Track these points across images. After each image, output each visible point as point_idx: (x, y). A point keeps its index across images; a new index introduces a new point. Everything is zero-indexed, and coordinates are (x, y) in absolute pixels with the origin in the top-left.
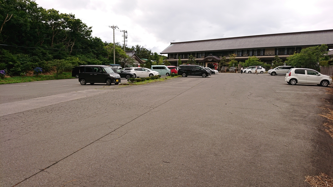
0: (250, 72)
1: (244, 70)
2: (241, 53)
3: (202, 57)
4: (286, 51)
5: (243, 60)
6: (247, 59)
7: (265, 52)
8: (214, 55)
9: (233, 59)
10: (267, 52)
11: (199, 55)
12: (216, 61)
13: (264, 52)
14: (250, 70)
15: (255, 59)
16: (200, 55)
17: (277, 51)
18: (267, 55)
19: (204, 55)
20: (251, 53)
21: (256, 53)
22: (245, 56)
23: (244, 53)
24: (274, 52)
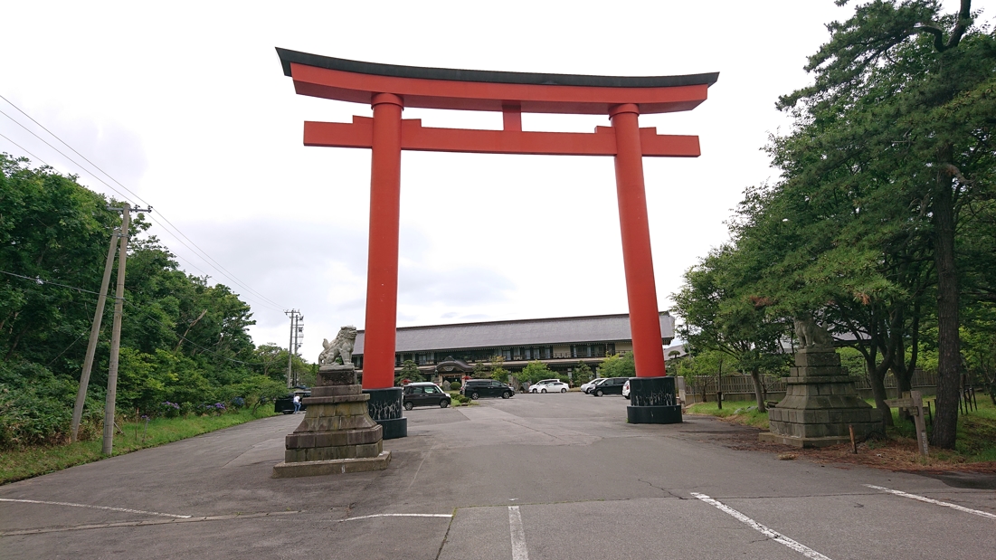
0: (544, 391)
1: (531, 388)
2: (509, 354)
3: (428, 363)
4: (589, 350)
5: (518, 369)
6: (525, 366)
7: (554, 352)
8: (456, 358)
9: (498, 367)
10: (557, 353)
11: (420, 359)
12: (460, 372)
13: (551, 352)
14: (543, 386)
15: (540, 366)
16: (424, 358)
17: (575, 351)
18: (558, 358)
19: (433, 358)
20: (528, 353)
21: (537, 353)
22: (518, 360)
23: (515, 354)
24: (569, 352)
